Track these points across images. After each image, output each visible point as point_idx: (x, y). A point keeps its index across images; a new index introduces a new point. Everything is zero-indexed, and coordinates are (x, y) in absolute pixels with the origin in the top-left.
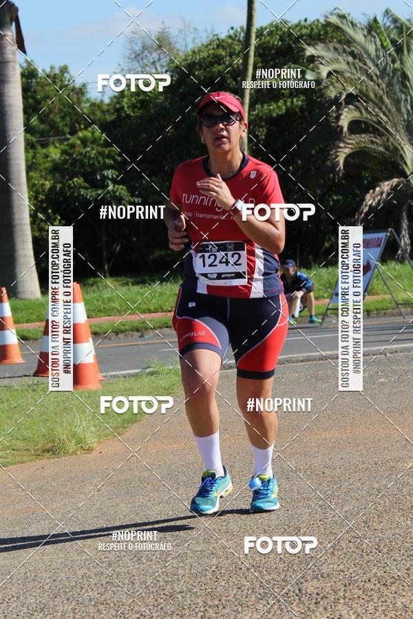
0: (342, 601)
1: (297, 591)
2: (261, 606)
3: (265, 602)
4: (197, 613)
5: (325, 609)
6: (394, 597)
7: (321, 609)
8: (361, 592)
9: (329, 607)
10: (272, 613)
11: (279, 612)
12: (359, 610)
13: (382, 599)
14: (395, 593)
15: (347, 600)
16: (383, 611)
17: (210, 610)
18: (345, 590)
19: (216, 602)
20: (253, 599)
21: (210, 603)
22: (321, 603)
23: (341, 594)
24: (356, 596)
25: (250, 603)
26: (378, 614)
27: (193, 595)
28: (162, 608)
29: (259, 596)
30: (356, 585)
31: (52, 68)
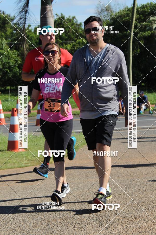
0: (120, 224)
1: (107, 220)
2: (94, 224)
3: (95, 223)
4: (72, 226)
5: (114, 226)
6: (137, 223)
7: (112, 226)
8: (127, 221)
9: (115, 226)
10: (96, 227)
11: (98, 227)
12: (125, 227)
13: (133, 224)
14: (138, 222)
15: (122, 223)
16: (132, 228)
17: (77, 225)
18: (122, 220)
19: (80, 222)
20: (92, 221)
21: (78, 222)
22: (113, 224)
23: (121, 221)
24: (125, 222)
25: (90, 223)
26: (130, 229)
27: (73, 219)
28: (62, 224)
29: (94, 221)
30: (127, 218)
31: (69, 17)
